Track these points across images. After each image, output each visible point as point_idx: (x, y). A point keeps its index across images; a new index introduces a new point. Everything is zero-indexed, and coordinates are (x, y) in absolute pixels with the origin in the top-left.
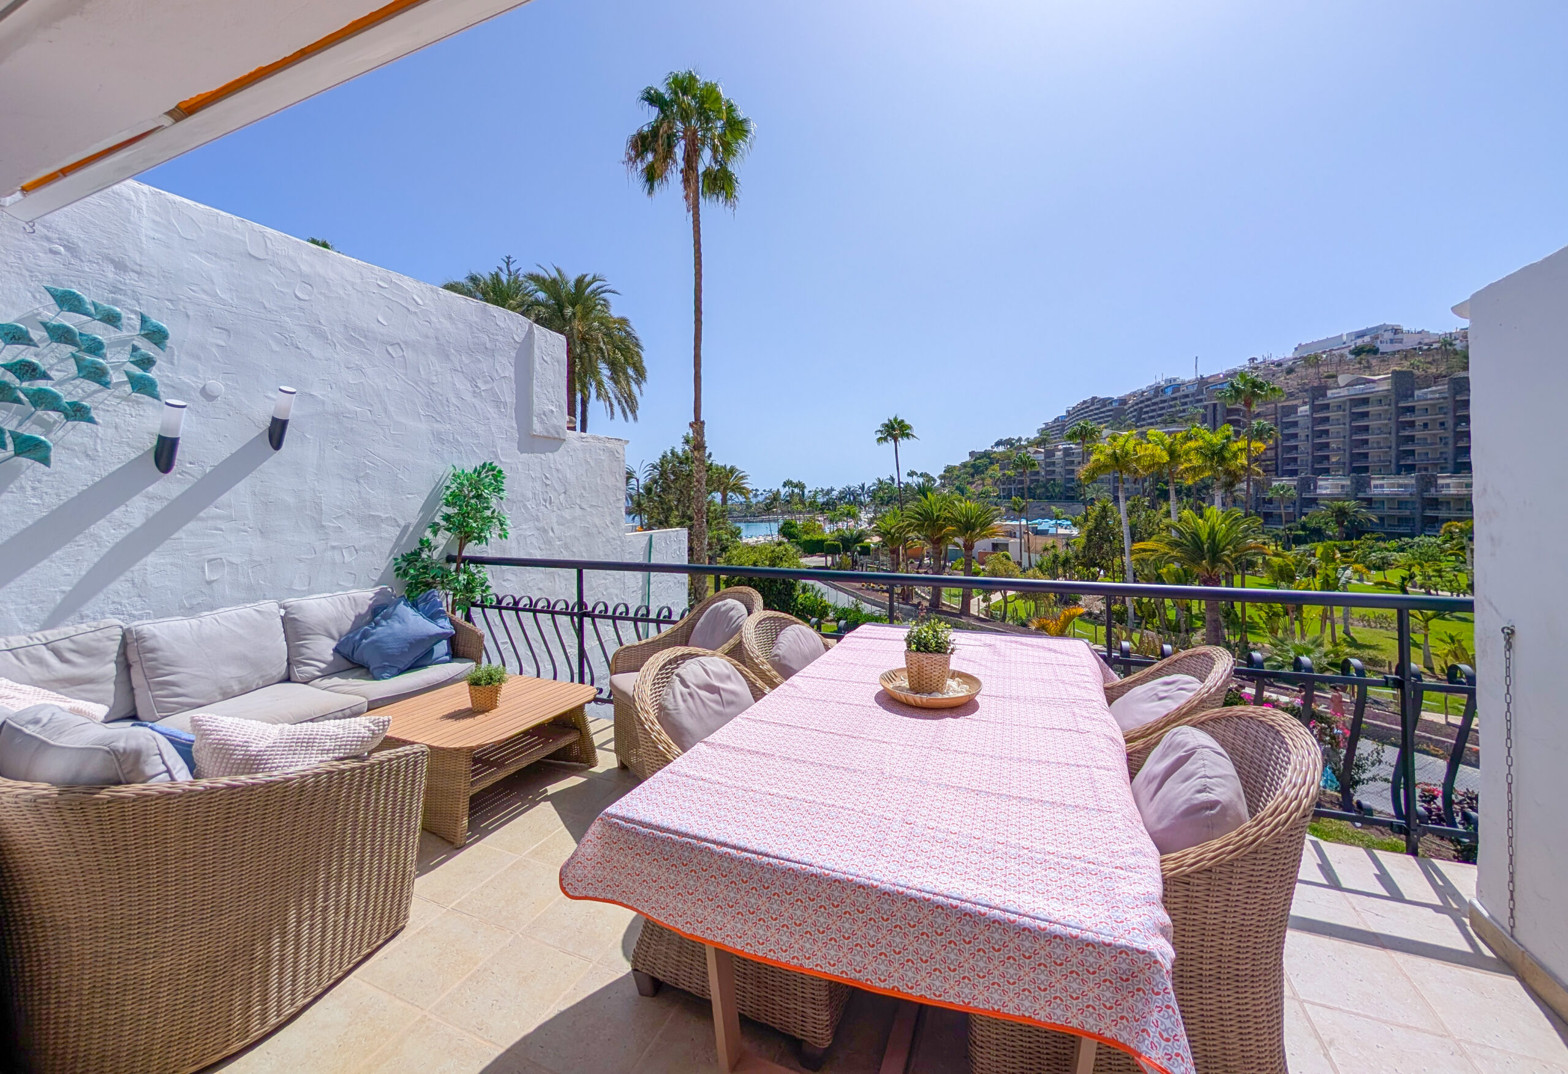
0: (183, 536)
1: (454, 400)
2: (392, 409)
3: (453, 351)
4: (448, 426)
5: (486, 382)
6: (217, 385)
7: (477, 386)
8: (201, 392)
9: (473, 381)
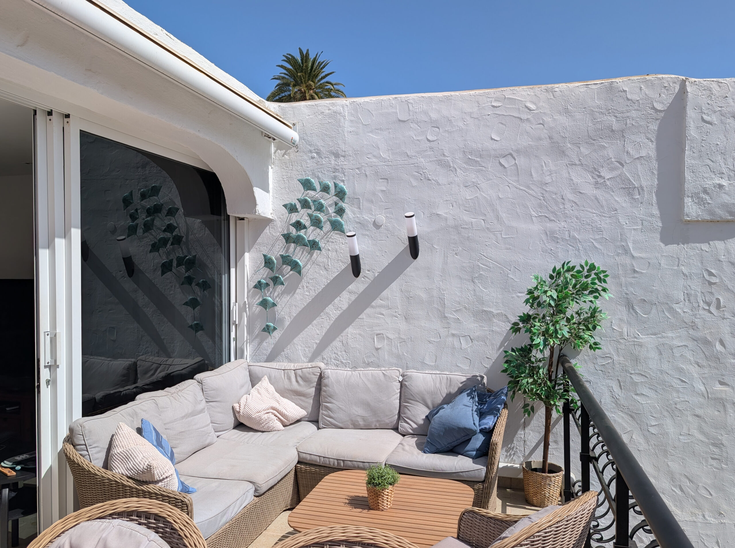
0: (364, 317)
1: (569, 196)
2: (504, 215)
3: (569, 145)
4: (563, 224)
5: (612, 169)
6: (382, 218)
7: (600, 176)
8: (373, 224)
9: (595, 172)
